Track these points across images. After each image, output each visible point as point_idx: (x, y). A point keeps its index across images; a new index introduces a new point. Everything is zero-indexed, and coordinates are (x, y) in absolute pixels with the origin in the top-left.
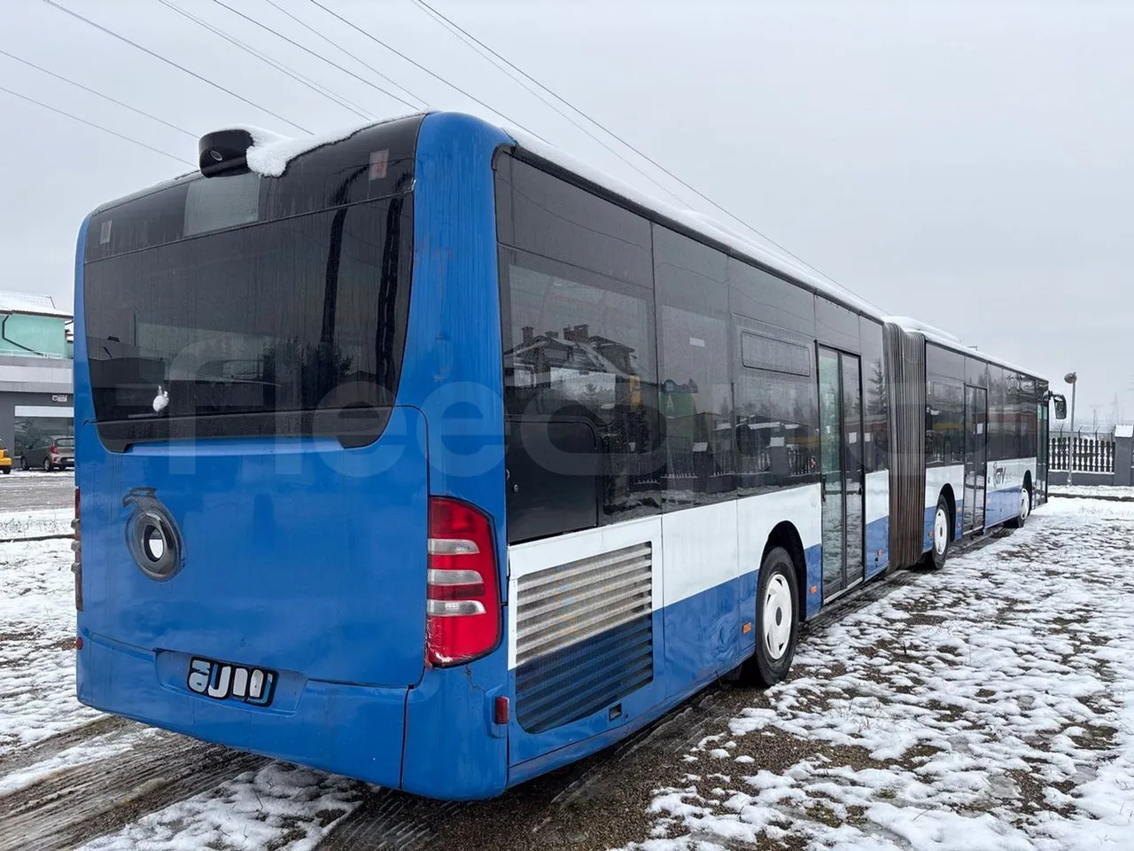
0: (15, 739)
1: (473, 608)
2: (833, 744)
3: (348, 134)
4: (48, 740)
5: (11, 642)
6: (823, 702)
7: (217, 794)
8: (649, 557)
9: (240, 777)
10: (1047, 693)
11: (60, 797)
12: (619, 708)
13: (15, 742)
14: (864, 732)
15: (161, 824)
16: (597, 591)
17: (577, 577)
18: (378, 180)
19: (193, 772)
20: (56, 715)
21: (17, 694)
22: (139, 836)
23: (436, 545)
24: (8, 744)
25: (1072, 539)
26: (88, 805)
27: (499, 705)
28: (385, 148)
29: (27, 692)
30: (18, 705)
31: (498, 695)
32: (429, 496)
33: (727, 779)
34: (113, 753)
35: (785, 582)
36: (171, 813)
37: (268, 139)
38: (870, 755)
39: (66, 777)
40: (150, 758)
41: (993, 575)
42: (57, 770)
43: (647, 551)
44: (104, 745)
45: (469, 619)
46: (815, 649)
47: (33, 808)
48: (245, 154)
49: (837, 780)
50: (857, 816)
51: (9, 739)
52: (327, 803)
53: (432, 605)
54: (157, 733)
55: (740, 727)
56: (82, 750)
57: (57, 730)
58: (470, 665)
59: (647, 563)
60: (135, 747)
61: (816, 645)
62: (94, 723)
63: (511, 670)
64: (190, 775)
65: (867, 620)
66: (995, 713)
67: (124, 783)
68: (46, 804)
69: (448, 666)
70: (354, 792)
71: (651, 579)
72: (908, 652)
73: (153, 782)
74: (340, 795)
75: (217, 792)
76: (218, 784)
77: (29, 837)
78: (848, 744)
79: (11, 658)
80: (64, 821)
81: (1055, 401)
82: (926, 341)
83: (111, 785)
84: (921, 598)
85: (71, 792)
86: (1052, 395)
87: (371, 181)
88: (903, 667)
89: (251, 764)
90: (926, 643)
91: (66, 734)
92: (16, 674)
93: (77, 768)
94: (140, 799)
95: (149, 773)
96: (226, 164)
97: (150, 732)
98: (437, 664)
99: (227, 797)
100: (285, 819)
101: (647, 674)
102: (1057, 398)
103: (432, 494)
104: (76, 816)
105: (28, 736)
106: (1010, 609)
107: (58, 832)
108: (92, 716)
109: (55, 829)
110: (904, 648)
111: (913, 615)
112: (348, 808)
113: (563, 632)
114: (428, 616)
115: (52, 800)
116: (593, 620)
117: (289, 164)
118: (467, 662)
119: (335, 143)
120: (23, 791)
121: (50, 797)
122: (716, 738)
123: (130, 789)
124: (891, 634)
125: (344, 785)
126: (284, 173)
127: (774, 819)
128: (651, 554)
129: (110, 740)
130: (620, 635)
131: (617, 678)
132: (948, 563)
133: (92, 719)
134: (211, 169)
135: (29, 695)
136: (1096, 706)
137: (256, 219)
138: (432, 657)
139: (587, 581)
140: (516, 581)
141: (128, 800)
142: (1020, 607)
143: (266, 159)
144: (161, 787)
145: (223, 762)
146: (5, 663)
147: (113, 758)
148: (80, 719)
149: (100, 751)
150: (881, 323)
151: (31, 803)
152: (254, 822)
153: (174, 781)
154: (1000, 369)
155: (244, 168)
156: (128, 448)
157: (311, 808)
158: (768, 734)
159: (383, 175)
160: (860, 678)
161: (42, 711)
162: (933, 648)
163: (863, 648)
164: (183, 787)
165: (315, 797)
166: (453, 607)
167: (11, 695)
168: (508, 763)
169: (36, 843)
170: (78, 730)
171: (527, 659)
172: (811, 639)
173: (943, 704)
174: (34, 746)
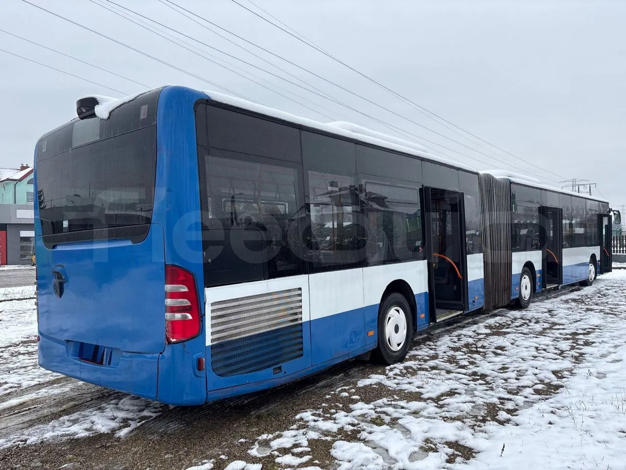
0: (19, 385)
1: (186, 317)
2: (406, 391)
3: (133, 98)
4: (33, 386)
5: (32, 344)
6: (414, 372)
7: (100, 409)
8: (300, 295)
9: (112, 402)
10: (537, 368)
11: (29, 409)
12: (280, 368)
13: (19, 387)
14: (424, 386)
15: (68, 421)
16: (265, 311)
17: (252, 304)
18: (143, 119)
19: (92, 399)
20: (42, 375)
21: (28, 366)
22: (57, 425)
23: (169, 288)
24: (15, 387)
25: (615, 292)
26: (41, 412)
27: (199, 362)
28: (146, 104)
29: (32, 366)
30: (26, 371)
31: (199, 357)
32: (165, 265)
33: (341, 406)
34: (60, 392)
35: (401, 311)
36: (75, 416)
37: (105, 101)
38: (421, 396)
39: (34, 401)
40: (76, 394)
41: (553, 311)
42: (32, 398)
43: (299, 292)
44: (58, 388)
45: (184, 322)
46: (427, 348)
47: (16, 413)
48: (94, 108)
49: (395, 407)
50: (394, 422)
51: (16, 385)
52: (146, 413)
53: (168, 316)
54: (83, 384)
55: (362, 383)
56: (46, 390)
57: (39, 382)
58: (185, 343)
59: (299, 298)
60: (71, 390)
61: (430, 346)
62: (57, 379)
63: (208, 346)
64: (90, 401)
65: (464, 334)
66: (502, 377)
67: (59, 403)
68: (22, 412)
69: (174, 343)
70: (160, 409)
71: (301, 306)
72: (478, 349)
73: (72, 403)
74: (153, 410)
75: (99, 408)
76: (101, 405)
77: (9, 425)
78: (414, 391)
79: (30, 351)
80: (27, 418)
81: (614, 214)
82: (511, 183)
83: (53, 404)
84: (504, 323)
85: (35, 408)
86: (612, 211)
87: (141, 120)
88: (470, 357)
89: (119, 396)
90: (490, 345)
91: (42, 384)
92: (30, 358)
93: (41, 398)
94: (64, 410)
95: (73, 399)
96: (87, 114)
97: (81, 383)
98: (170, 343)
99: (102, 410)
100: (124, 420)
101: (299, 353)
102: (615, 212)
103: (166, 264)
104: (33, 416)
105: (25, 384)
106: (550, 328)
107: (23, 423)
108: (56, 376)
109: (22, 422)
110: (477, 348)
111: (493, 331)
112: (154, 415)
113: (243, 329)
114: (166, 321)
115: (26, 410)
116: (262, 325)
117: (110, 113)
118: (184, 342)
119: (128, 102)
120: (15, 407)
121: (25, 409)
122: (346, 388)
123: (61, 407)
124: (474, 341)
125: (158, 406)
126: (109, 118)
127: (351, 422)
128: (301, 294)
129: (61, 387)
130: (281, 333)
131: (278, 353)
132: (532, 305)
133: (56, 378)
134: (82, 116)
135: (32, 367)
136: (560, 375)
137: (99, 138)
138: (168, 339)
139: (259, 306)
140: (210, 305)
141: (59, 411)
142: (557, 327)
143: (102, 111)
144: (75, 406)
145: (108, 396)
146: (27, 353)
147: (59, 394)
148: (51, 378)
149: (56, 391)
150: (477, 174)
151: (16, 411)
152: (108, 420)
153: (82, 403)
154: (570, 197)
155: (93, 115)
156: (54, 247)
157: (137, 415)
158: (375, 386)
159: (146, 116)
160: (443, 362)
161: (35, 374)
162: (492, 347)
163: (454, 347)
164: (85, 406)
165: (141, 411)
166: (178, 316)
167: (24, 367)
168: (207, 389)
169: (11, 427)
170: (49, 382)
171: (219, 342)
172: (428, 343)
173: (479, 374)
174: (26, 388)
